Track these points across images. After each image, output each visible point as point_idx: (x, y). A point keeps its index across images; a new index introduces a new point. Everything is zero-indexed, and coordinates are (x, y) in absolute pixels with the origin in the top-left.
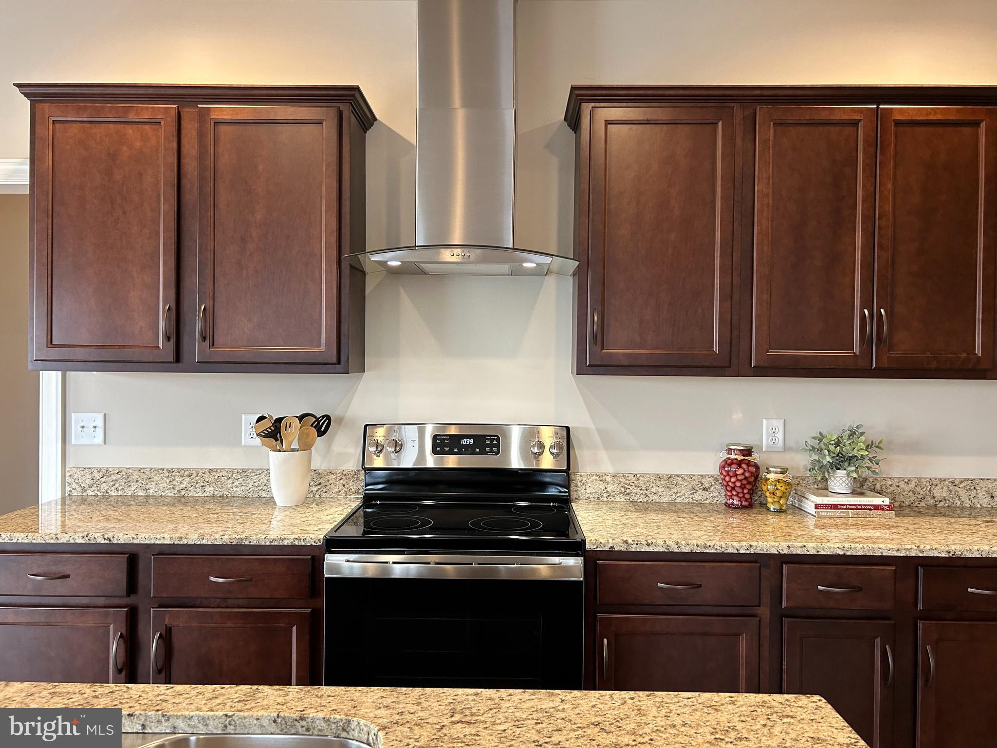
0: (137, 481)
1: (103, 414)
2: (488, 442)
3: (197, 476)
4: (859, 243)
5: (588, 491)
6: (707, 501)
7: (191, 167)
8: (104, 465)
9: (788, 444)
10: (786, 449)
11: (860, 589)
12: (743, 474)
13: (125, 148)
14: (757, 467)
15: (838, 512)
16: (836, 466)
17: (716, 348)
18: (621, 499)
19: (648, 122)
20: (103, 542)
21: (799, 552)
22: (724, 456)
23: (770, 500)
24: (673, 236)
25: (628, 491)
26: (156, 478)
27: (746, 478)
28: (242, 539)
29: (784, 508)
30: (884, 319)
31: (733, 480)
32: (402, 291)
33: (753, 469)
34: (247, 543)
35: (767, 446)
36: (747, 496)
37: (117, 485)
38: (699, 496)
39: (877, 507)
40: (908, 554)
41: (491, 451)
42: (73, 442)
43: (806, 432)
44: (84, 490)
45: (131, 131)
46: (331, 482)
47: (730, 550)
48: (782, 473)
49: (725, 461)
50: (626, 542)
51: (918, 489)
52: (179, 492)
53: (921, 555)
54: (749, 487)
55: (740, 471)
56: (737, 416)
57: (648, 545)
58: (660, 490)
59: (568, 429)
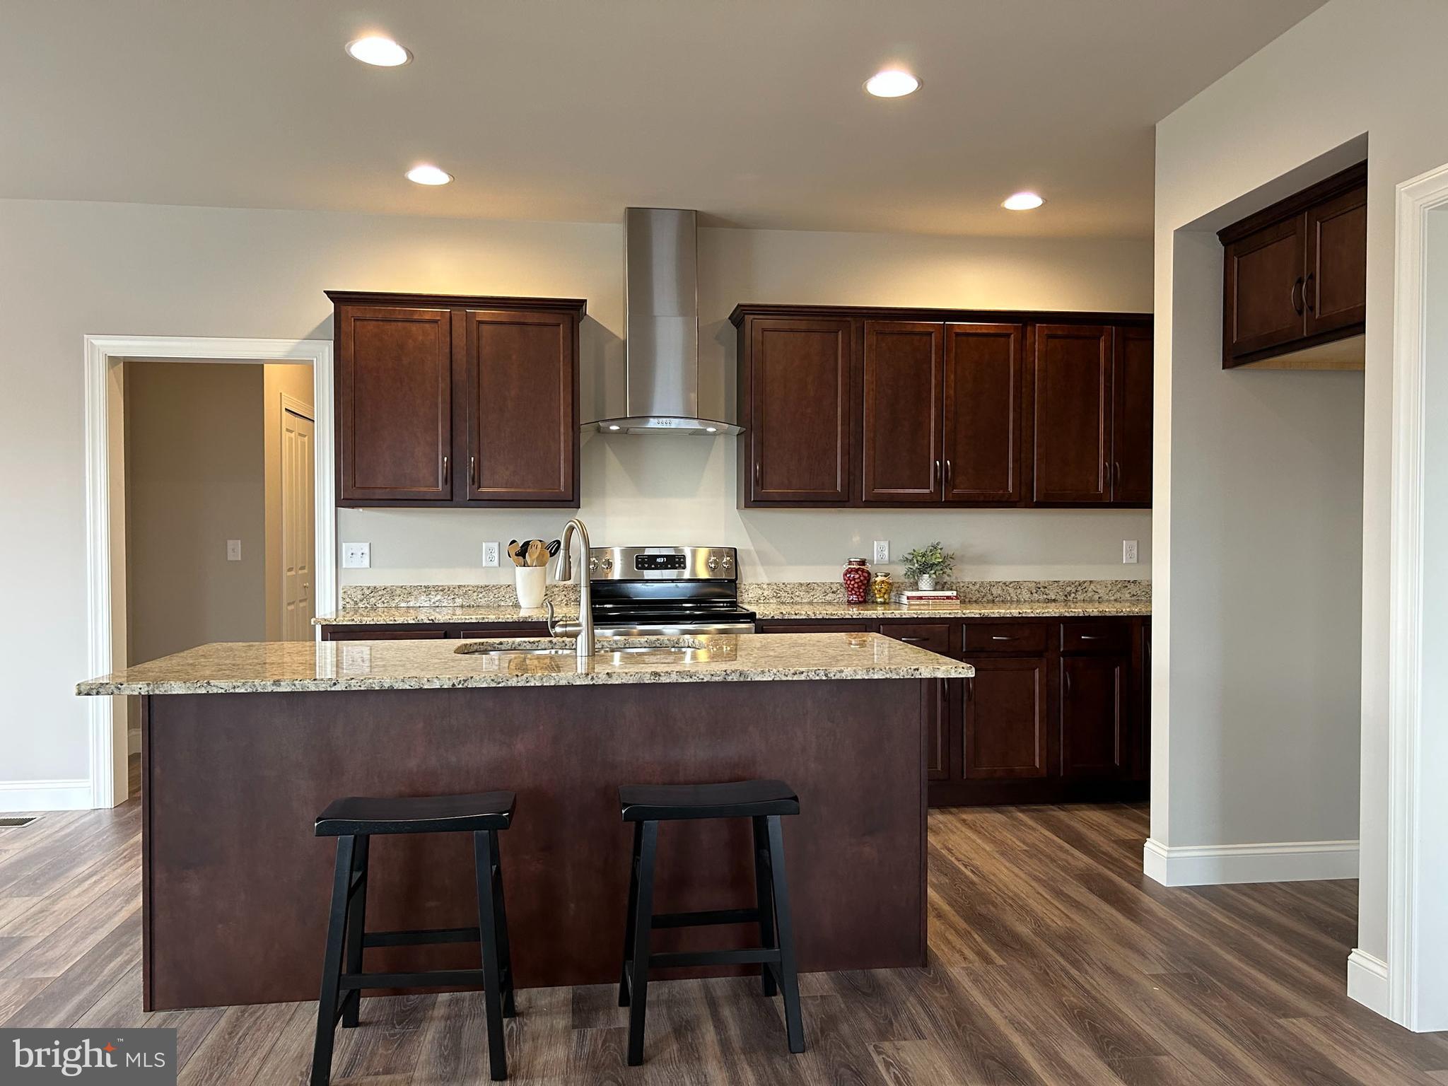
0: (400, 596)
1: (368, 544)
2: (677, 560)
3: (449, 590)
4: (933, 417)
5: (750, 596)
6: (835, 601)
7: (460, 355)
8: (372, 585)
9: (892, 559)
10: (890, 562)
11: (928, 639)
12: (859, 578)
13: (410, 341)
14: (869, 574)
15: (923, 602)
16: (922, 571)
17: (839, 489)
18: (774, 600)
19: (792, 331)
20: (428, 622)
21: (890, 617)
22: (846, 567)
23: (877, 596)
24: (809, 410)
25: (779, 595)
26: (415, 593)
27: (861, 581)
28: (526, 618)
29: (887, 601)
30: (949, 468)
31: (852, 583)
32: (608, 448)
33: (866, 575)
34: (530, 620)
35: (877, 561)
36: (862, 594)
37: (383, 599)
38: (830, 597)
39: (948, 598)
40: (956, 616)
41: (680, 566)
42: (344, 567)
43: (905, 551)
44: (356, 603)
45: (415, 328)
46: (555, 593)
47: (847, 617)
48: (885, 576)
49: (847, 570)
50: (782, 613)
51: (982, 589)
52: (434, 603)
53: (964, 616)
54: (863, 587)
55: (857, 576)
56: (856, 539)
57: (796, 614)
58: (802, 594)
59: (735, 549)
